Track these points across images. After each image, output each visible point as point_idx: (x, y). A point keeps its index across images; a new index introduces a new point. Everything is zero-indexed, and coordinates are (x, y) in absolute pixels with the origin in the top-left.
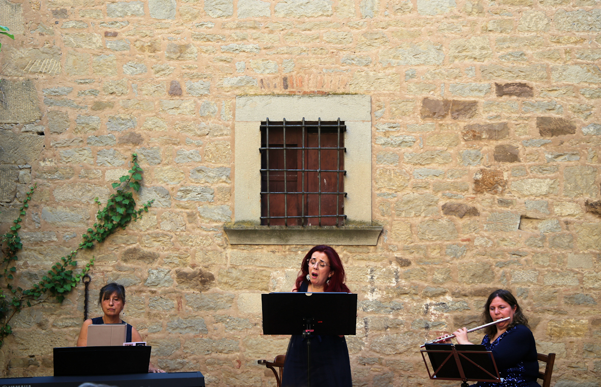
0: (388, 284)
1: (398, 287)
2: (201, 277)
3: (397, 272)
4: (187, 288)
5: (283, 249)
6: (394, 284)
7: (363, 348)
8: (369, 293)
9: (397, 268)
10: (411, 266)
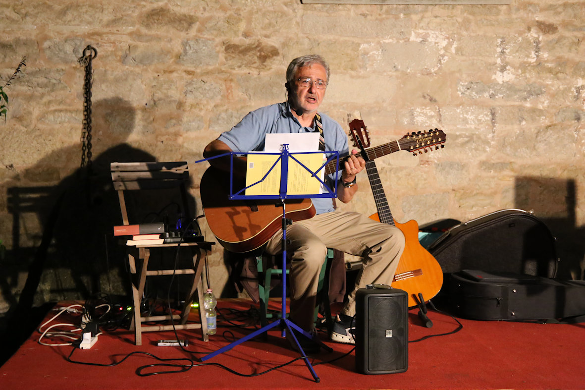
0: (525, 60)
1: (539, 64)
2: (259, 51)
3: (537, 42)
4: (240, 67)
5: (379, 11)
6: (533, 60)
7: (488, 149)
8: (499, 73)
9: (539, 37)
10: (557, 34)
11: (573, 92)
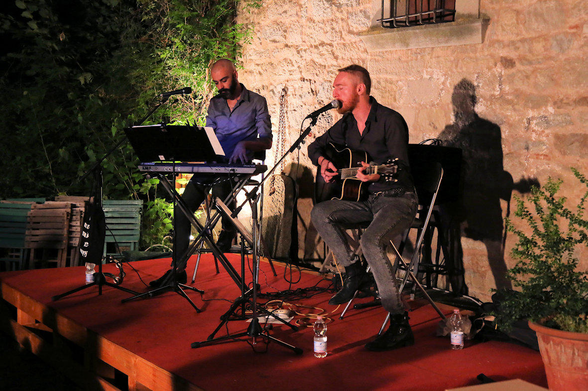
0: (492, 93)
1: (502, 96)
5: (407, 55)
6: (497, 92)
9: (502, 72)
10: (515, 68)
11: (524, 123)
